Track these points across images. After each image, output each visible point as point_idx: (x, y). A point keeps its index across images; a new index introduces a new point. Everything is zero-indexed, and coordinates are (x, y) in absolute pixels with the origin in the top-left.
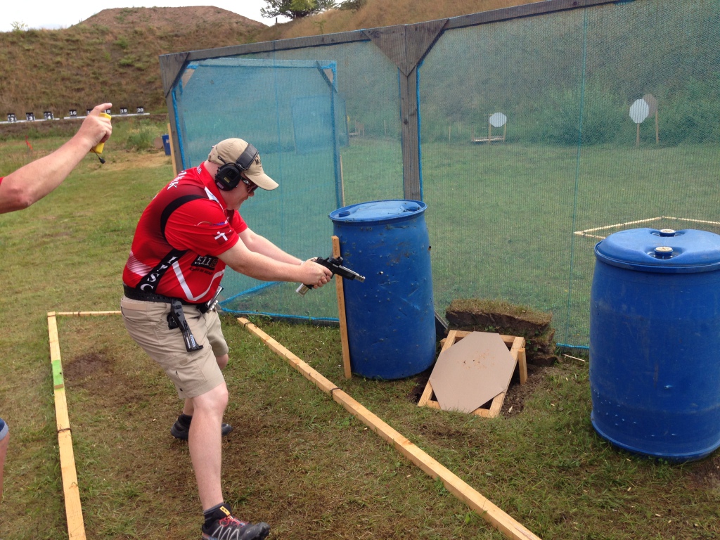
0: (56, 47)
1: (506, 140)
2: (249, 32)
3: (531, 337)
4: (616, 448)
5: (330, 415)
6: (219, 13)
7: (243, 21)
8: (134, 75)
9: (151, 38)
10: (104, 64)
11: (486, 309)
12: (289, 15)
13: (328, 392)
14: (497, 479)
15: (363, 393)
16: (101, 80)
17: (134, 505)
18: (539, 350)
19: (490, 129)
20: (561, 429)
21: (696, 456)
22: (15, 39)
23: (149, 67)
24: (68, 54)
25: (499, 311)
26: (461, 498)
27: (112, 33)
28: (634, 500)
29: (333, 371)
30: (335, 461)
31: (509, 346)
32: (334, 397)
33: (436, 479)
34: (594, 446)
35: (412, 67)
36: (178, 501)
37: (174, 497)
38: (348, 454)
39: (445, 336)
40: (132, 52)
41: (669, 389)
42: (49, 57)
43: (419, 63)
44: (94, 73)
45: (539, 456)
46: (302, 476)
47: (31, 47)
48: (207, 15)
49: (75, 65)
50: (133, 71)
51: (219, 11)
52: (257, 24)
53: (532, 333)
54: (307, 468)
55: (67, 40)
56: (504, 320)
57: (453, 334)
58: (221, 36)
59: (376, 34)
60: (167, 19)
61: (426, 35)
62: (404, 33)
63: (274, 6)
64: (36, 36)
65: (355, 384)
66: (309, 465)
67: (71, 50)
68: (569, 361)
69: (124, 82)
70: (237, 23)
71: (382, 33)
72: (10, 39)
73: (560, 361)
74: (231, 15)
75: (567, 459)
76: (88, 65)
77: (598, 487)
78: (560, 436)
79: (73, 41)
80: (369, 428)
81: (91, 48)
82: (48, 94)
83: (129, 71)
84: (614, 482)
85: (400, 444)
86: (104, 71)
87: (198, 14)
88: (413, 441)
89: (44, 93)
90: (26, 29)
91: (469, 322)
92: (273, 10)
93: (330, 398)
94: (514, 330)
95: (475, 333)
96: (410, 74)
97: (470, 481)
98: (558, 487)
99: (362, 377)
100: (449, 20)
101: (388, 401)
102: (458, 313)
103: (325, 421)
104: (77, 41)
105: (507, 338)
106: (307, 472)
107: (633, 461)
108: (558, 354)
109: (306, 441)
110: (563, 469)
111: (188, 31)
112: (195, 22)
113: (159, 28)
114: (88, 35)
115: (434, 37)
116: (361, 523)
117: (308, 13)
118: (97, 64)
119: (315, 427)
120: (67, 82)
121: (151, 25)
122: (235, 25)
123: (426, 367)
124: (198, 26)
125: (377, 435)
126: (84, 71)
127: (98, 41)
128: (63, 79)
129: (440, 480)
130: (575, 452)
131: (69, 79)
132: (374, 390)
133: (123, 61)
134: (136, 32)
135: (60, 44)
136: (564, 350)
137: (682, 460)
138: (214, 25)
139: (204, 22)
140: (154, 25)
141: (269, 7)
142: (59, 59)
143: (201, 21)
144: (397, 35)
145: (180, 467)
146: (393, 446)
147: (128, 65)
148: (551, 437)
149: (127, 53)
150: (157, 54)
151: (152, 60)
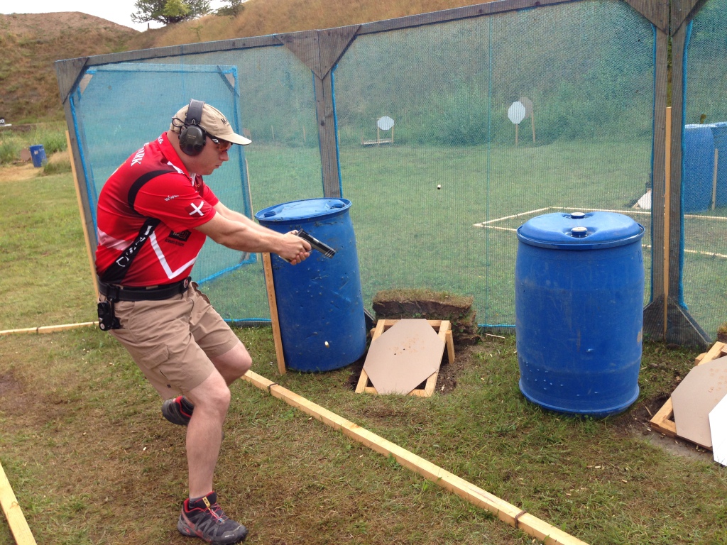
1: (394, 143)
2: (118, 37)
3: (455, 320)
4: (546, 410)
5: (272, 410)
6: (85, 18)
7: (111, 26)
11: (411, 297)
12: (162, 20)
13: (265, 389)
14: (444, 449)
15: (300, 386)
17: (84, 517)
18: (465, 331)
19: (378, 131)
20: (493, 399)
21: (616, 410)
23: (9, 76)
25: (423, 298)
26: (414, 470)
28: (568, 454)
29: (266, 369)
30: (286, 450)
31: (437, 329)
32: (272, 392)
33: (387, 455)
34: (526, 411)
35: (327, 70)
36: (129, 508)
37: (125, 505)
38: (297, 443)
39: (375, 326)
41: (591, 352)
43: (333, 68)
45: (478, 425)
46: (255, 469)
48: (72, 21)
51: (85, 17)
52: (127, 30)
53: (456, 316)
54: (259, 461)
56: (430, 306)
57: (381, 323)
58: (88, 42)
59: (288, 39)
60: (27, 26)
61: (339, 40)
62: (317, 38)
63: (145, 12)
65: (291, 378)
66: (260, 458)
68: (491, 339)
70: (105, 29)
71: (295, 38)
73: (483, 340)
74: (98, 20)
75: (504, 425)
77: (535, 445)
78: (494, 405)
80: (313, 418)
84: (548, 440)
85: (348, 428)
87: (62, 20)
88: (360, 425)
91: (396, 311)
92: (143, 15)
93: (268, 394)
94: (439, 315)
95: (403, 321)
96: (324, 78)
97: (419, 454)
98: (500, 449)
99: (297, 372)
100: (361, 26)
101: (326, 391)
102: (385, 303)
103: (268, 416)
105: (434, 322)
106: (259, 465)
107: (562, 420)
108: (480, 334)
109: (252, 437)
110: (502, 434)
111: (52, 38)
112: (59, 28)
113: (19, 36)
115: (347, 42)
116: (324, 504)
117: (182, 18)
119: (259, 422)
121: (10, 32)
122: (103, 31)
123: (358, 356)
124: (63, 32)
125: (323, 423)
129: (392, 456)
130: (510, 417)
132: (311, 382)
136: (486, 330)
137: (605, 414)
138: (80, 30)
139: (69, 28)
140: (14, 31)
141: (139, 12)
143: (66, 27)
144: (310, 40)
145: (124, 476)
146: (341, 431)
148: (486, 406)
150: (18, 62)
151: (13, 69)
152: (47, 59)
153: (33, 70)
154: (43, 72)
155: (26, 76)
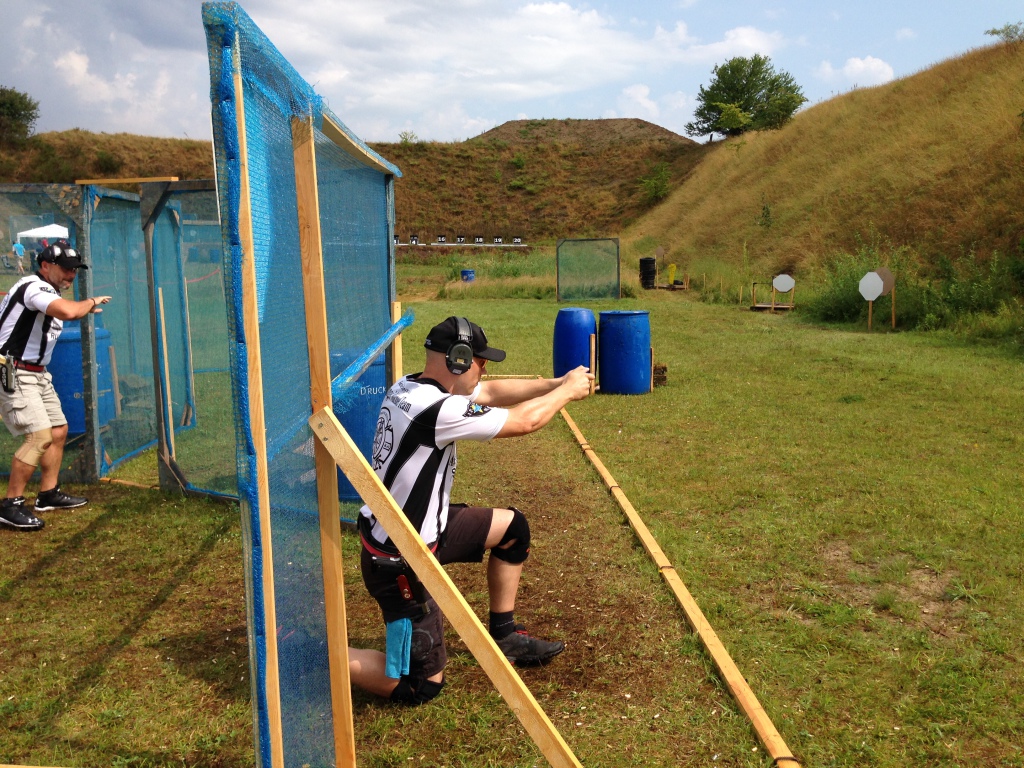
0: (443, 163)
2: (672, 151)
6: (642, 127)
7: (668, 137)
8: (523, 199)
9: (553, 156)
10: (492, 185)
12: (724, 132)
16: (485, 203)
22: (401, 152)
23: (543, 191)
24: (455, 172)
27: (509, 149)
40: (527, 173)
42: (434, 174)
44: (478, 195)
47: (416, 163)
48: (627, 130)
49: (460, 185)
50: (523, 194)
52: (685, 142)
55: (458, 156)
58: (636, 157)
60: (578, 134)
63: (706, 122)
64: (425, 150)
67: (460, 167)
69: (509, 207)
72: (396, 152)
74: (656, 130)
76: (475, 185)
79: (464, 158)
81: (482, 166)
82: (422, 216)
83: (519, 195)
86: (491, 193)
87: (616, 128)
89: (419, 214)
90: (415, 141)
92: (706, 125)
104: (468, 157)
111: (599, 150)
112: (609, 138)
113: (565, 145)
114: (482, 151)
118: (483, 185)
120: (447, 204)
121: (557, 141)
124: (612, 144)
126: (468, 192)
127: (492, 158)
128: (443, 200)
131: (449, 200)
133: (516, 182)
134: (537, 149)
135: (448, 160)
140: (560, 141)
142: (443, 177)
143: (618, 138)
147: (519, 188)
149: (521, 173)
150: (555, 175)
151: (547, 183)
152: (587, 174)
153: (568, 185)
154: (577, 188)
155: (559, 193)
